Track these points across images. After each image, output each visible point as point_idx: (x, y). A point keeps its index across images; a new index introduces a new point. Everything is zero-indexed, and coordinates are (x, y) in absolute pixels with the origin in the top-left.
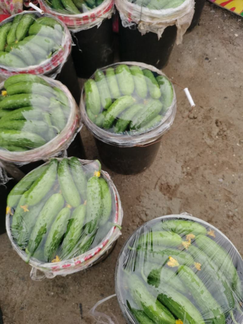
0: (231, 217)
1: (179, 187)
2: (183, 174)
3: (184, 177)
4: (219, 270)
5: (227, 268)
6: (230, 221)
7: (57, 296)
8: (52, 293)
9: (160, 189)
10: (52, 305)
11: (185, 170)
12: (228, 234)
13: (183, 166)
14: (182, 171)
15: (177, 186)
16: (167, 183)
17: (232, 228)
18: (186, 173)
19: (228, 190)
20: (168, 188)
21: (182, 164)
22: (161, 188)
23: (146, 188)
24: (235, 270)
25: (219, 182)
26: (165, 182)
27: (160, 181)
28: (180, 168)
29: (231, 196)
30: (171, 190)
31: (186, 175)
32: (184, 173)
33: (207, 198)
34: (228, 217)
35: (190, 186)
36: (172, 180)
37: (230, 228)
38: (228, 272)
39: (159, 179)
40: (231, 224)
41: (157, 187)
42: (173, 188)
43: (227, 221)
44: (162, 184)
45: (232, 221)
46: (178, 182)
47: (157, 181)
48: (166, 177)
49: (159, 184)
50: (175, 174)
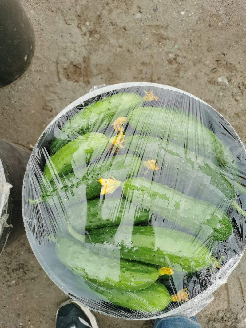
0: (174, 61)
1: (89, 59)
2: (85, 37)
3: (89, 41)
4: (188, 151)
5: (198, 140)
6: (175, 66)
7: (21, 281)
8: (14, 282)
9: (67, 77)
10: (23, 293)
11: (84, 29)
12: (180, 85)
13: (79, 26)
14: (83, 33)
15: (86, 60)
16: (71, 63)
17: (181, 75)
18: (88, 34)
19: (154, 24)
20: (76, 69)
21: (76, 22)
22: (68, 75)
23: (46, 87)
24: (212, 133)
25: (137, 19)
26: (69, 63)
27: (59, 66)
28: (77, 30)
29: (162, 31)
30: (82, 70)
31: (90, 36)
32: (85, 34)
33: (132, 52)
34: (170, 62)
35: (103, 49)
36: (75, 55)
37: (178, 76)
38: (203, 145)
39: (57, 63)
40: (177, 71)
41: (61, 76)
42: (83, 65)
43: (171, 69)
44: (66, 69)
45: (177, 65)
46: (85, 53)
47: (57, 68)
48: (65, 55)
49: (61, 71)
50: (75, 43)
